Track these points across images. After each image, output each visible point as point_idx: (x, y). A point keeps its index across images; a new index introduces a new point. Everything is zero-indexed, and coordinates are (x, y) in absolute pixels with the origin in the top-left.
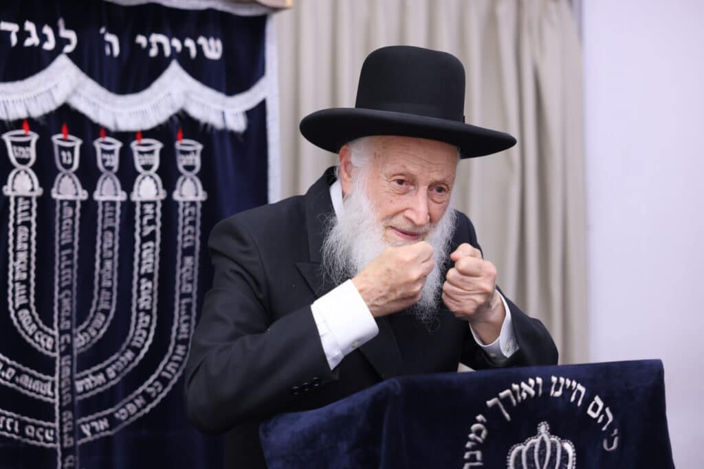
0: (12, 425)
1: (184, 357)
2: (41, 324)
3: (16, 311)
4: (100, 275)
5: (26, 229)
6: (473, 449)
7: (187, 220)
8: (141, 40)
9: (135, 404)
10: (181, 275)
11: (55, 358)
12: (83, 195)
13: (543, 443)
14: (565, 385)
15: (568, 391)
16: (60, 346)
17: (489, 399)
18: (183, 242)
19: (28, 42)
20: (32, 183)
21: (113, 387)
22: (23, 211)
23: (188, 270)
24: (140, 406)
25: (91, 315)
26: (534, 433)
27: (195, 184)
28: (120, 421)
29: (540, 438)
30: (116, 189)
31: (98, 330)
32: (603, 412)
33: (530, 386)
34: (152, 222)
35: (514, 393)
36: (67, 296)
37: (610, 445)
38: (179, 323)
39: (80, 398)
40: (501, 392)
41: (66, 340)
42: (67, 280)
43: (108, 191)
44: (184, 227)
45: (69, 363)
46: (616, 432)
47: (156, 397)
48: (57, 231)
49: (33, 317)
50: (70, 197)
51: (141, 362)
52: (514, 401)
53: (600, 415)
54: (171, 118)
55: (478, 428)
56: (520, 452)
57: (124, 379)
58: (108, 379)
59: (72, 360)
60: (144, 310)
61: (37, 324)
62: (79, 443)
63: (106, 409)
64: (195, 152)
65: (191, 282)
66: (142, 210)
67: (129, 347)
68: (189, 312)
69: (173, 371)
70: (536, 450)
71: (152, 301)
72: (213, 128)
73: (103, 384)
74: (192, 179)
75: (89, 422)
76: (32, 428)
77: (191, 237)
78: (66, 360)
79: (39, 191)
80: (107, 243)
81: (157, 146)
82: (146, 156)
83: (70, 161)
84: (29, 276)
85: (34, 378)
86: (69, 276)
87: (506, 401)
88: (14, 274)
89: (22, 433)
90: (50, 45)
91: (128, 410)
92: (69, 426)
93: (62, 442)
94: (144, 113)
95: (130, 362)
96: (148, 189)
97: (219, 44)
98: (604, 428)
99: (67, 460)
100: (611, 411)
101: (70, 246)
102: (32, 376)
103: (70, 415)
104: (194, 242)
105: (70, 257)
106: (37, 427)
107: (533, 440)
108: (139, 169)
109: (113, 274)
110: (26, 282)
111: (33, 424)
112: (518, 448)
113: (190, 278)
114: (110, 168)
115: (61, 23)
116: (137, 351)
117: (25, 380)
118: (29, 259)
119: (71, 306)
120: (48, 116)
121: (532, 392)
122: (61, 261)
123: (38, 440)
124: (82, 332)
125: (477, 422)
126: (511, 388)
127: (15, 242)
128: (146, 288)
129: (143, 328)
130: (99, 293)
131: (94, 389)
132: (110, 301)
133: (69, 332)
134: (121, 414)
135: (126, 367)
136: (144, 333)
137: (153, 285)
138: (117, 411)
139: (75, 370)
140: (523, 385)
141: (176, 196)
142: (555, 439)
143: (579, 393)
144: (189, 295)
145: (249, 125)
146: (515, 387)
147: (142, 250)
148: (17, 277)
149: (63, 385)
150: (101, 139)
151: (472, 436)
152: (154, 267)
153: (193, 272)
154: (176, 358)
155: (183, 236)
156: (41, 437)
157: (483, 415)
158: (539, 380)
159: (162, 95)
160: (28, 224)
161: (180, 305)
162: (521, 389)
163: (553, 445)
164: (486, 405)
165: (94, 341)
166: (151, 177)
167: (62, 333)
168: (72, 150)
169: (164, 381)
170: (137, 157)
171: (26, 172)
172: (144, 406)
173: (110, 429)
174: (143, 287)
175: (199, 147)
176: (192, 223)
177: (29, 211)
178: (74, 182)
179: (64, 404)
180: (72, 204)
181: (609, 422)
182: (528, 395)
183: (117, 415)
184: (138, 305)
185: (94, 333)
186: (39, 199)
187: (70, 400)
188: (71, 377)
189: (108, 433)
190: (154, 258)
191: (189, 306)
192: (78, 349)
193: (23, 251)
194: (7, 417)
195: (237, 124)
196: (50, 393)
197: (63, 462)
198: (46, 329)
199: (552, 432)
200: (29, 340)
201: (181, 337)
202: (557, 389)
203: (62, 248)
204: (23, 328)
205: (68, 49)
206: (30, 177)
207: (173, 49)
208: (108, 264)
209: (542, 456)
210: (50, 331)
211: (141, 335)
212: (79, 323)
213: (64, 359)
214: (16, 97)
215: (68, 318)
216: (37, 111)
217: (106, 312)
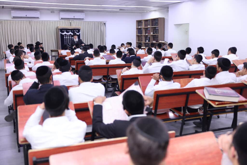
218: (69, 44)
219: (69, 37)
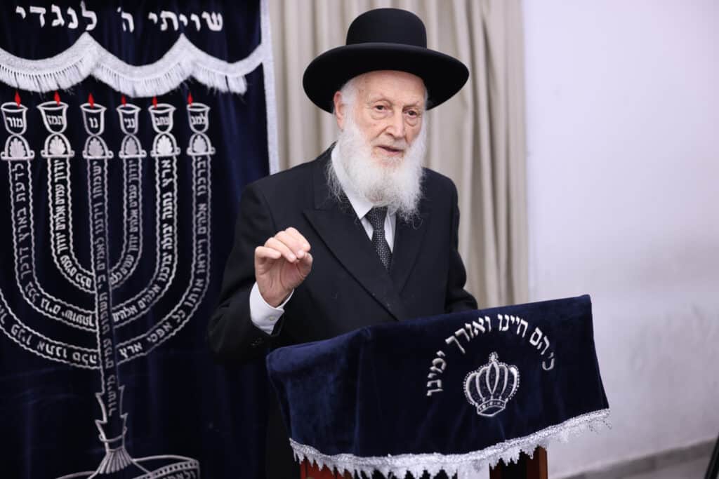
0: (61, 352)
1: (203, 288)
2: (80, 268)
3: (59, 257)
4: (128, 223)
5: (62, 187)
6: (434, 378)
7: (200, 172)
8: (153, 16)
9: (164, 329)
10: (197, 219)
11: (94, 295)
12: (109, 155)
13: (493, 369)
14: (510, 321)
15: (513, 326)
16: (97, 285)
17: (448, 338)
18: (197, 191)
19: (55, 23)
20: (66, 146)
21: (143, 316)
22: (59, 171)
23: (202, 215)
24: (167, 330)
25: (122, 257)
26: (486, 361)
27: (205, 140)
28: (152, 344)
29: (490, 365)
30: (137, 148)
31: (129, 269)
32: (542, 340)
33: (480, 324)
34: (169, 175)
35: (468, 331)
36: (101, 242)
37: (548, 365)
38: (197, 261)
39: (117, 327)
40: (457, 330)
41: (102, 279)
42: (100, 228)
43: (131, 150)
44: (197, 179)
45: (106, 298)
46: (552, 355)
47: (181, 323)
48: (90, 188)
49: (73, 261)
50: (99, 157)
51: (166, 293)
52: (468, 337)
53: (539, 342)
54: (182, 85)
55: (439, 361)
56: (474, 378)
57: (152, 308)
58: (140, 310)
59: (108, 296)
60: (167, 250)
61: (77, 267)
62: (118, 364)
63: (140, 335)
64: (203, 113)
65: (205, 225)
66: (161, 165)
67: (156, 282)
68: (204, 251)
69: (194, 301)
70: (487, 375)
71: (173, 242)
72: (218, 91)
73: (136, 314)
74: (202, 137)
75: (126, 346)
76: (79, 354)
77: (204, 187)
78: (103, 297)
79: (71, 154)
80: (132, 195)
81: (171, 109)
82: (162, 118)
83: (96, 126)
84: (67, 227)
85: (78, 313)
86: (102, 225)
87: (461, 337)
88: (54, 225)
89: (70, 358)
90: (74, 25)
91: (158, 334)
92: (109, 351)
93: (104, 364)
94: (158, 80)
95: (157, 295)
96: (164, 147)
97: (220, 17)
98: (543, 353)
99: (109, 379)
100: (548, 339)
101: (101, 199)
102: (75, 311)
103: (110, 342)
104: (207, 190)
105: (101, 208)
106: (83, 353)
107: (485, 368)
108: (157, 130)
109: (138, 221)
110: (65, 232)
111: (78, 351)
112: (472, 375)
113: (204, 222)
114: (131, 130)
115: (83, 5)
116: (162, 285)
117: (69, 314)
118: (67, 212)
119: (105, 250)
120: (76, 88)
121: (483, 329)
122: (94, 213)
123: (84, 364)
124: (115, 272)
125: (438, 357)
126: (464, 327)
127: (54, 198)
128: (168, 232)
129: (166, 266)
130: (128, 238)
131: (128, 318)
132: (138, 244)
133: (104, 272)
134: (153, 338)
135: (154, 298)
136: (168, 269)
137: (173, 229)
138: (149, 336)
139: (111, 304)
140: (474, 324)
141: (189, 152)
142: (503, 365)
143: (523, 326)
144: (204, 236)
145: (249, 88)
146: (468, 326)
147: (162, 199)
148: (57, 228)
149: (102, 317)
150: (122, 106)
151: (433, 368)
152: (173, 214)
153: (207, 216)
154: (195, 289)
155: (197, 186)
156: (86, 362)
157: (443, 351)
158: (488, 319)
159: (173, 65)
160: (64, 182)
161: (197, 245)
162: (473, 328)
163: (502, 371)
164: (445, 343)
165: (126, 278)
166: (167, 136)
167: (98, 273)
168: (98, 116)
169: (187, 309)
170: (153, 118)
171: (60, 137)
172: (171, 331)
173: (143, 351)
174: (164, 231)
175: (207, 109)
176: (204, 175)
177: (64, 171)
178: (101, 144)
179: (104, 333)
180: (101, 162)
181: (547, 347)
182: (480, 331)
183: (149, 339)
184: (161, 246)
185: (125, 272)
186: (71, 160)
187: (108, 329)
188: (108, 310)
189: (142, 354)
190: (173, 206)
191: (205, 245)
192: (113, 286)
193: (61, 205)
194: (57, 346)
195: (239, 87)
196: (92, 325)
197: (106, 381)
198: (84, 271)
199: (500, 360)
200: (71, 281)
201: (198, 272)
202: (504, 325)
203: (95, 201)
204: (65, 272)
205: (90, 27)
206: (64, 142)
207: (181, 23)
208: (134, 212)
209: (492, 380)
210: (89, 273)
211: (165, 272)
212: (113, 264)
213: (101, 295)
214: (47, 72)
215: (102, 261)
216: (66, 85)
217: (135, 254)
218: (67, 265)
219: (57, 147)
